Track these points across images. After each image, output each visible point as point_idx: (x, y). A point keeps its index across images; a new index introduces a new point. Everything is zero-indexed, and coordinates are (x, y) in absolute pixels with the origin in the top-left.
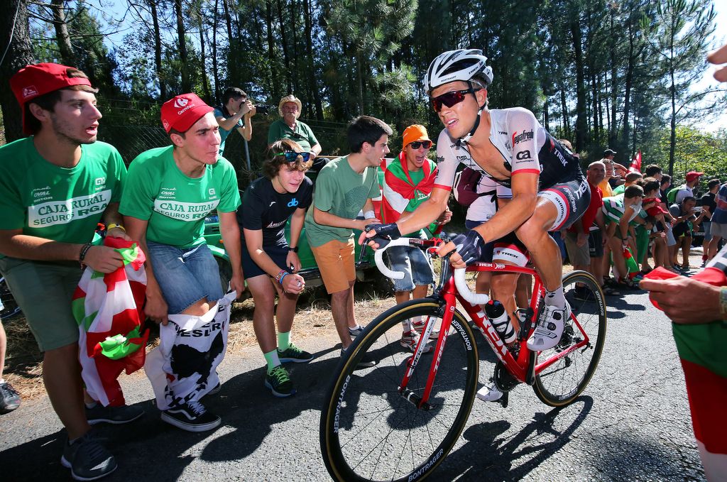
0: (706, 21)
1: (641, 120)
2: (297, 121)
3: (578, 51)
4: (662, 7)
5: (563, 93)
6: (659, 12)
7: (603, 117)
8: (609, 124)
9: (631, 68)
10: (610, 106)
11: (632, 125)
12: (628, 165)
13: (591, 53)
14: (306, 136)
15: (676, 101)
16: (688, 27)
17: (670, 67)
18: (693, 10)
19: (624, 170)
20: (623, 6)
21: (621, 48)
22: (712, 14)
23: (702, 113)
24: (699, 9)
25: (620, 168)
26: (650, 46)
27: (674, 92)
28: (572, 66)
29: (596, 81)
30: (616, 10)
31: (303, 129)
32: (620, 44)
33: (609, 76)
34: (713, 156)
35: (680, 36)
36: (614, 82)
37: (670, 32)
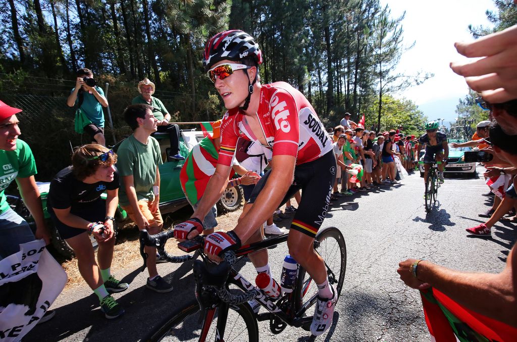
0: (398, 34)
1: (363, 90)
2: (152, 98)
3: (328, 44)
4: (376, 22)
5: (319, 71)
6: (374, 25)
7: (342, 86)
8: (345, 91)
9: (358, 58)
10: (346, 80)
11: (358, 93)
12: (358, 122)
13: (337, 47)
14: (160, 109)
15: (382, 80)
16: (389, 36)
17: (380, 59)
18: (392, 26)
19: (355, 125)
20: (354, 18)
21: (353, 44)
22: (401, 31)
23: (395, 89)
24: (395, 25)
25: (353, 124)
26: (368, 45)
27: (381, 75)
28: (324, 53)
29: (338, 64)
30: (350, 20)
31: (157, 103)
32: (352, 41)
33: (346, 61)
34: (400, 113)
35: (385, 40)
36: (349, 65)
37: (379, 39)
